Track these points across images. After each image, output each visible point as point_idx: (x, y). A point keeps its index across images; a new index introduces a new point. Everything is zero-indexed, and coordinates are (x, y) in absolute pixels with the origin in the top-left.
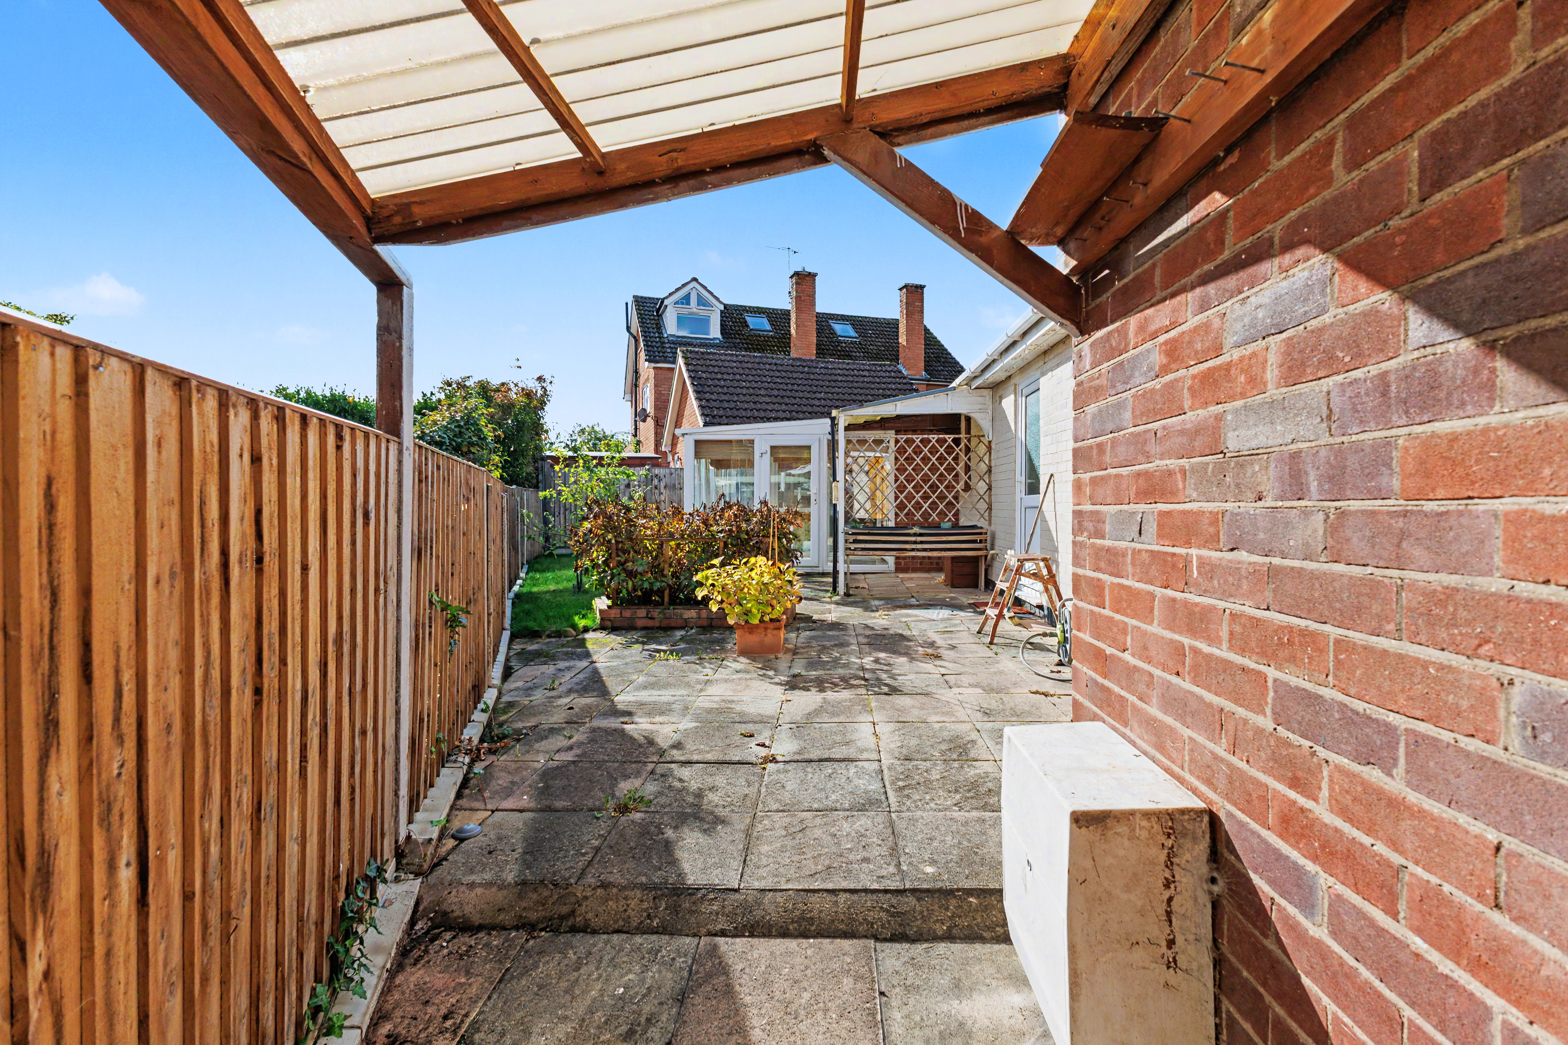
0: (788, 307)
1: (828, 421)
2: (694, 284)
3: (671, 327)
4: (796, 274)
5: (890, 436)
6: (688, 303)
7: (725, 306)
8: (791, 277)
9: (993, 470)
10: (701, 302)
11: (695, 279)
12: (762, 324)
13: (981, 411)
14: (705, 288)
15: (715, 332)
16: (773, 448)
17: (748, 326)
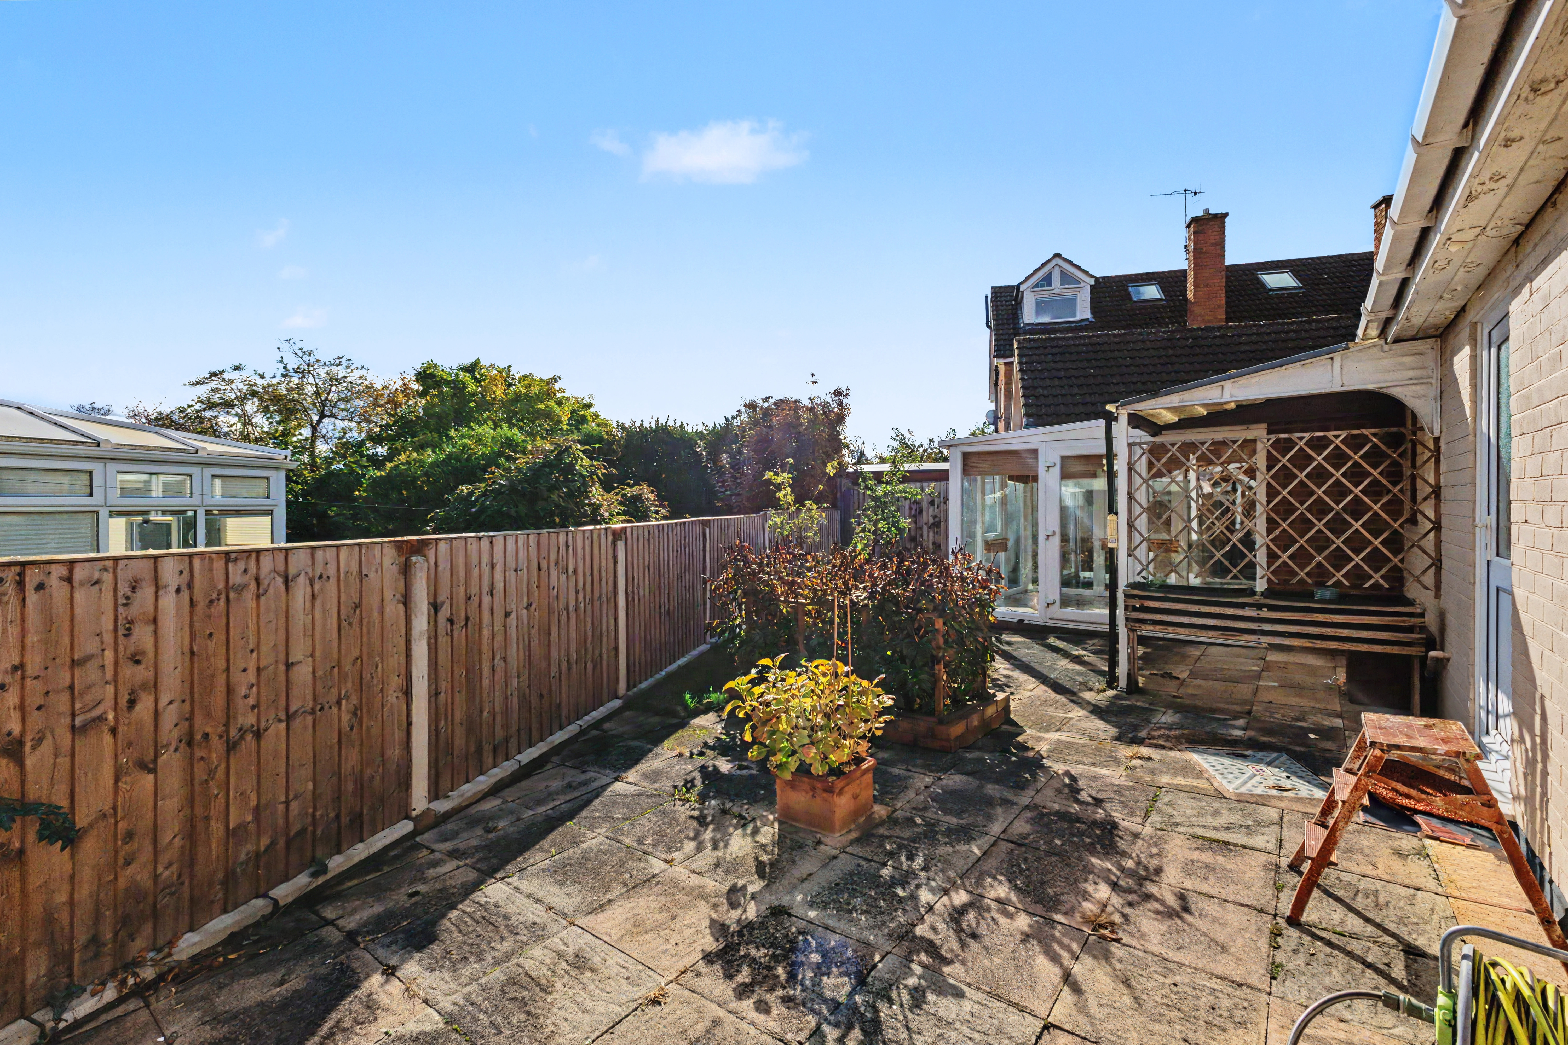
0: (1184, 265)
1: (1102, 422)
2: (1058, 261)
3: (1029, 315)
4: (1195, 220)
5: (1258, 432)
6: (1050, 284)
7: (1097, 279)
8: (1188, 226)
9: (1444, 493)
10: (1066, 278)
11: (1058, 255)
12: (1152, 292)
13: (1416, 381)
14: (1070, 263)
15: (1083, 312)
16: (1064, 459)
17: (1130, 299)
